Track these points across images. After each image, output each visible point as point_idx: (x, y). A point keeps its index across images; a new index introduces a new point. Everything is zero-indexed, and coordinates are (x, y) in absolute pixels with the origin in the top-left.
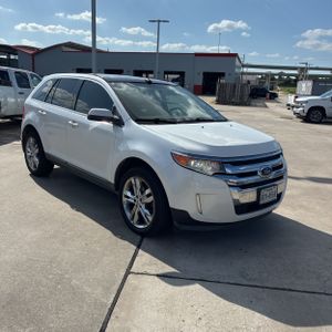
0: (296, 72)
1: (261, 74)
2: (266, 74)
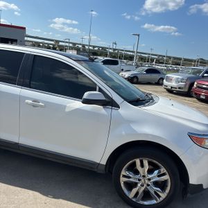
0: (52, 43)
1: (32, 42)
2: (35, 42)
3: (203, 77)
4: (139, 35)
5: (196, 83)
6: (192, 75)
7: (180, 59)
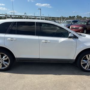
3: (72, 24)
4: (40, 9)
5: (70, 27)
6: (68, 24)
7: (54, 18)
